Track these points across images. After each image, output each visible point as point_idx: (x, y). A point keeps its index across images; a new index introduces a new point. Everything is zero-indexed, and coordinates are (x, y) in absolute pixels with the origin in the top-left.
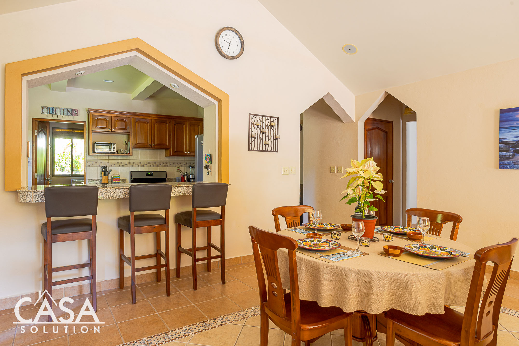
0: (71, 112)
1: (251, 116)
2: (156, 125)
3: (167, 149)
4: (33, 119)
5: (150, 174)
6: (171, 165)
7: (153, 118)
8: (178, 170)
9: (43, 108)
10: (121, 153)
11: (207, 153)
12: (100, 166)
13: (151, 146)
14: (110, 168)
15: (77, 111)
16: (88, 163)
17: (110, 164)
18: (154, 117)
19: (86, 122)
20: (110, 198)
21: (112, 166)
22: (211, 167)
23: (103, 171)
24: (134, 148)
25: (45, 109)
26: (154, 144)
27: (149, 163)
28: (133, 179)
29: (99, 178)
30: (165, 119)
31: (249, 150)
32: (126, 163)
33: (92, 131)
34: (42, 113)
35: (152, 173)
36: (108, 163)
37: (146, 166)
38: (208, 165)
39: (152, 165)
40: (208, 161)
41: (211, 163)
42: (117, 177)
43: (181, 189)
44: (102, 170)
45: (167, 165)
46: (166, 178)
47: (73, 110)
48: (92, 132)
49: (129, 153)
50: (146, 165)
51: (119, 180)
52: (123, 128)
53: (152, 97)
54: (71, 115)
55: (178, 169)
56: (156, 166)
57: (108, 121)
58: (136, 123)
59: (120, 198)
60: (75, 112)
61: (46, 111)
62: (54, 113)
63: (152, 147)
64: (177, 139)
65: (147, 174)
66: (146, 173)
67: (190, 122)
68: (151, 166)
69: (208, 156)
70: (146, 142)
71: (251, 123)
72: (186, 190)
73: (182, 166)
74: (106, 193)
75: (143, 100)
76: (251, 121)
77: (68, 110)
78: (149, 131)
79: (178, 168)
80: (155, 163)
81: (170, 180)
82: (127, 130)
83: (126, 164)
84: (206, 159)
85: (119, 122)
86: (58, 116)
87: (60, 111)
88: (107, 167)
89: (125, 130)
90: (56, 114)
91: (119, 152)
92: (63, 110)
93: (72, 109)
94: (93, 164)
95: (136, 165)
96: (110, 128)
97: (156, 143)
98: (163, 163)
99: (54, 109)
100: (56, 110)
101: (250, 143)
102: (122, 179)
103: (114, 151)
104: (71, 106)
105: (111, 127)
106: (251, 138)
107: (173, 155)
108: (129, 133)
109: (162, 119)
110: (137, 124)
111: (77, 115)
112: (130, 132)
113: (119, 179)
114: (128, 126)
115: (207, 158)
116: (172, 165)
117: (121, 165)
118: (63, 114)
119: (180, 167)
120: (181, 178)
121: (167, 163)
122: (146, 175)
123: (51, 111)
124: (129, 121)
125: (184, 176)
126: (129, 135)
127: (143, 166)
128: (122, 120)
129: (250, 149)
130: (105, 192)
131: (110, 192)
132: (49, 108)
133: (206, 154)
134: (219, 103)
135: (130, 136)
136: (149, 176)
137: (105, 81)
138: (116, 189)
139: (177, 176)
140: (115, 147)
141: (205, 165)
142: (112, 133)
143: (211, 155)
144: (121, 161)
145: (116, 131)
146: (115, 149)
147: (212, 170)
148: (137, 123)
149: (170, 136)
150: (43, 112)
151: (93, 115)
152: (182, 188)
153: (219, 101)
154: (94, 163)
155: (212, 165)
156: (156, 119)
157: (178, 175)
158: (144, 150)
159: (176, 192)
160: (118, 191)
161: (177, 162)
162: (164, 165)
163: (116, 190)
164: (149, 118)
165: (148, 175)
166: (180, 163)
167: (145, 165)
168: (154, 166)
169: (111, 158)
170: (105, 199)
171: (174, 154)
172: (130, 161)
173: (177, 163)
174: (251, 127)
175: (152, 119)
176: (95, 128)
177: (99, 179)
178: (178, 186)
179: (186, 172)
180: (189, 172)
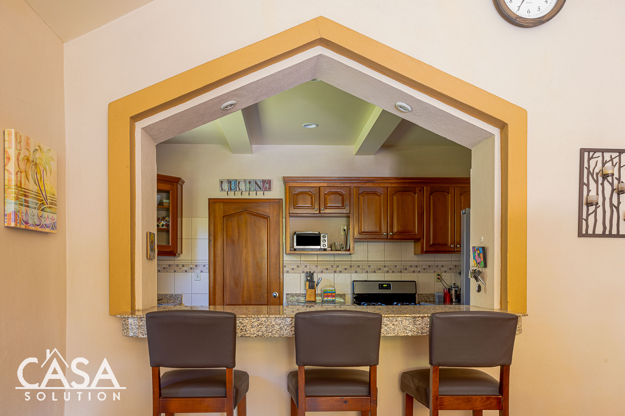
0: (261, 184)
1: (586, 154)
2: (395, 197)
3: (416, 240)
4: (210, 200)
5: (386, 287)
6: (424, 269)
7: (389, 185)
8: (438, 279)
9: (222, 182)
10: (336, 250)
11: (477, 245)
12: (303, 272)
13: (386, 236)
14: (320, 275)
15: (269, 182)
16: (285, 267)
17: (319, 269)
18: (391, 183)
19: (282, 199)
20: (266, 334)
21: (322, 272)
22: (485, 276)
23: (307, 280)
24: (356, 240)
25: (224, 183)
26: (392, 232)
27: (385, 267)
28: (357, 294)
29: (303, 292)
30: (412, 185)
31: (580, 235)
32: (346, 267)
33: (290, 213)
34: (221, 190)
35: (388, 285)
36: (317, 266)
37: (380, 271)
38: (479, 271)
39: (391, 269)
40: (479, 261)
41: (485, 266)
42: (331, 291)
43: (407, 322)
44: (307, 278)
45: (419, 269)
46: (416, 293)
47: (264, 181)
48: (290, 216)
49: (349, 250)
50: (380, 269)
51: (334, 296)
52: (339, 205)
53: (387, 146)
54: (260, 190)
55: (439, 277)
56: (398, 272)
57: (315, 196)
58: (360, 196)
59: (285, 336)
60: (266, 185)
61: (226, 186)
62: (236, 188)
63: (389, 237)
64: (435, 220)
65: (381, 287)
66: (379, 284)
67: (461, 187)
68: (388, 272)
69: (478, 252)
70: (378, 230)
71: (586, 171)
72: (420, 324)
73: (445, 272)
74: (258, 326)
75: (374, 154)
76: (586, 165)
77: (256, 183)
78: (382, 209)
79: (438, 275)
80: (396, 266)
81: (424, 297)
82: (345, 208)
83: (346, 269)
84: (474, 258)
85: (332, 197)
86: (242, 193)
87: (245, 185)
88: (315, 275)
89: (341, 210)
90: (239, 189)
91: (333, 248)
92: (250, 182)
93: (261, 180)
94: (293, 269)
95: (362, 269)
96: (317, 207)
97: (395, 230)
98: (411, 266)
99: (237, 182)
100: (239, 183)
101: (584, 217)
102: (339, 294)
103: (324, 246)
104: (260, 176)
105: (318, 205)
106: (585, 207)
107: (427, 252)
108: (349, 215)
109: (407, 185)
110: (362, 198)
111: (269, 189)
112: (350, 213)
113: (333, 294)
114: (347, 202)
115: (477, 254)
116: (427, 269)
117: (338, 269)
118: (250, 189)
119: (443, 274)
120: (444, 295)
121: (417, 266)
122: (380, 289)
123: (233, 186)
124: (349, 193)
125: (450, 290)
126: (349, 217)
127: (375, 272)
128: (337, 193)
129: (584, 232)
130: (256, 324)
131: (266, 324)
132: (231, 182)
133: (474, 247)
134: (503, 131)
135: (351, 220)
136: (384, 289)
137: (304, 126)
138: (276, 318)
139: (437, 291)
140: (326, 239)
141: (473, 270)
142: (320, 215)
143: (483, 248)
144: (337, 263)
145: (327, 211)
146: (326, 243)
147: (488, 281)
148: (362, 196)
149: (421, 215)
150: (222, 188)
151: (290, 187)
152: (410, 321)
153: (503, 126)
154: (295, 267)
155: (487, 271)
156: (396, 185)
157: (438, 289)
158: (377, 243)
159: (397, 328)
160: (280, 322)
161: (437, 263)
162: (412, 269)
163: (277, 320)
164: (382, 185)
165: (382, 289)
166: (443, 266)
167: (377, 270)
168: (393, 272)
169: (320, 258)
170: (256, 336)
171: (429, 249)
172: (353, 263)
173: (437, 266)
174: (585, 181)
175: (387, 187)
176: (294, 208)
177: (302, 294)
178: (401, 316)
179: (454, 284)
180: (459, 283)
